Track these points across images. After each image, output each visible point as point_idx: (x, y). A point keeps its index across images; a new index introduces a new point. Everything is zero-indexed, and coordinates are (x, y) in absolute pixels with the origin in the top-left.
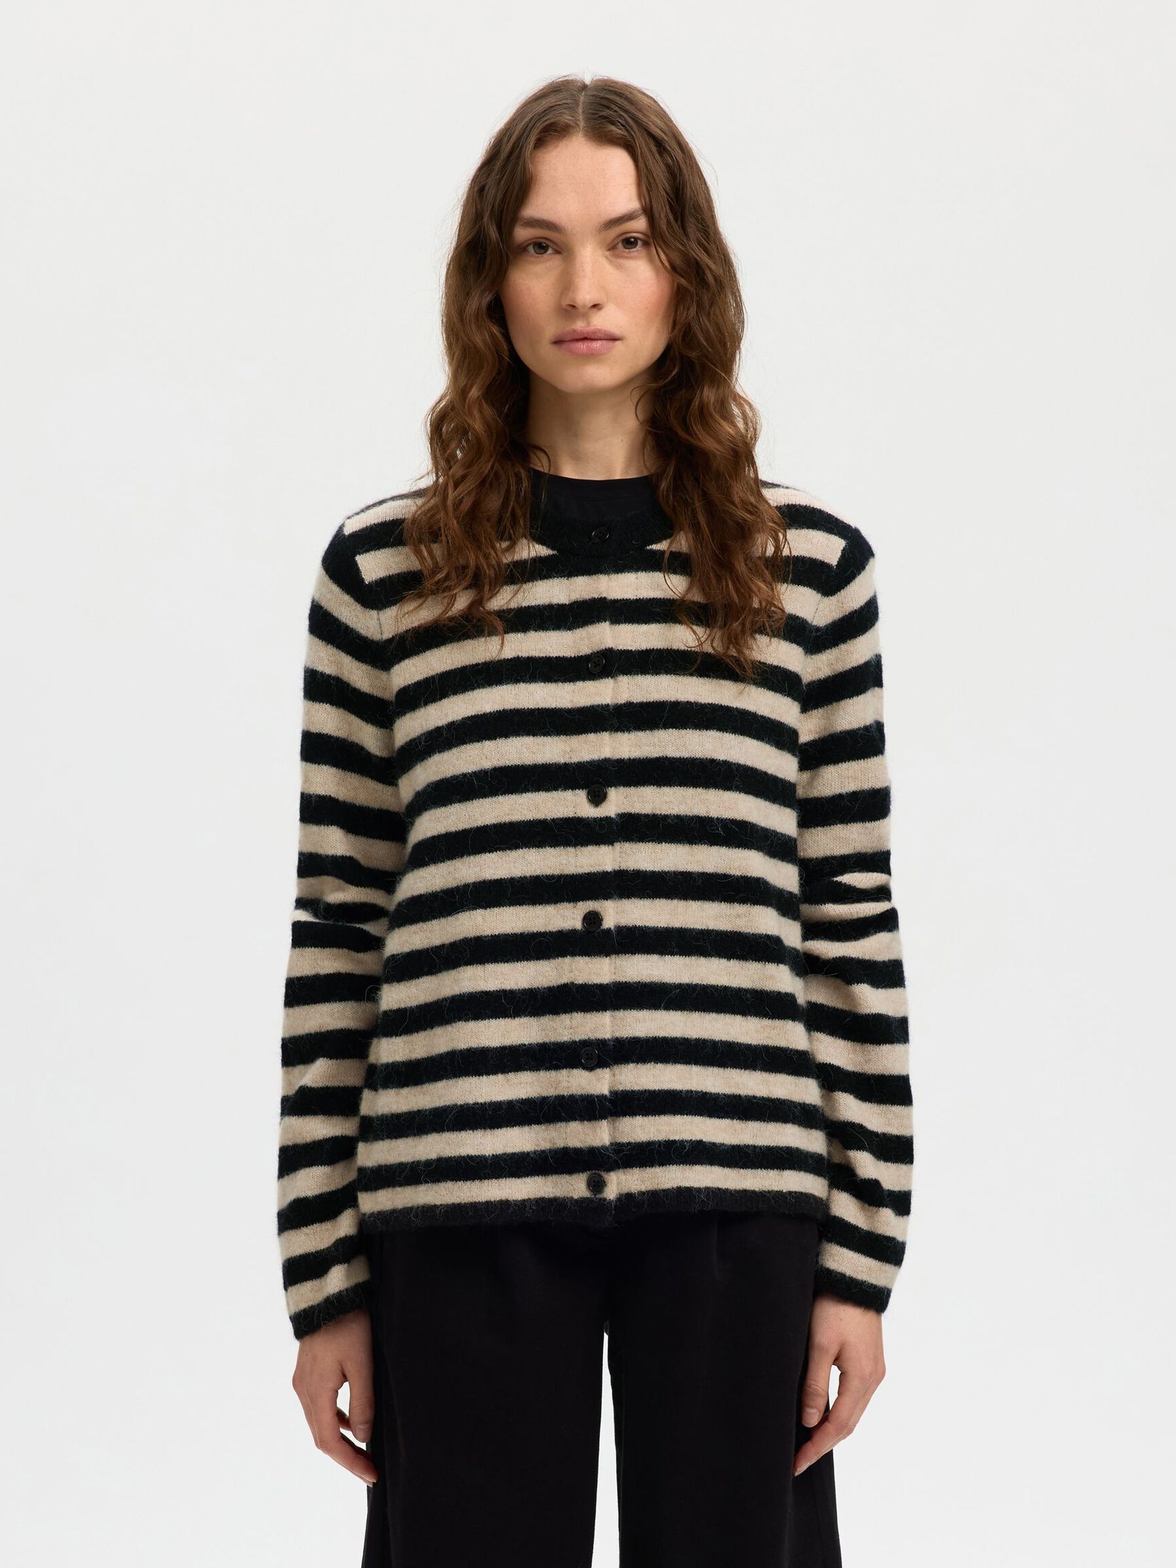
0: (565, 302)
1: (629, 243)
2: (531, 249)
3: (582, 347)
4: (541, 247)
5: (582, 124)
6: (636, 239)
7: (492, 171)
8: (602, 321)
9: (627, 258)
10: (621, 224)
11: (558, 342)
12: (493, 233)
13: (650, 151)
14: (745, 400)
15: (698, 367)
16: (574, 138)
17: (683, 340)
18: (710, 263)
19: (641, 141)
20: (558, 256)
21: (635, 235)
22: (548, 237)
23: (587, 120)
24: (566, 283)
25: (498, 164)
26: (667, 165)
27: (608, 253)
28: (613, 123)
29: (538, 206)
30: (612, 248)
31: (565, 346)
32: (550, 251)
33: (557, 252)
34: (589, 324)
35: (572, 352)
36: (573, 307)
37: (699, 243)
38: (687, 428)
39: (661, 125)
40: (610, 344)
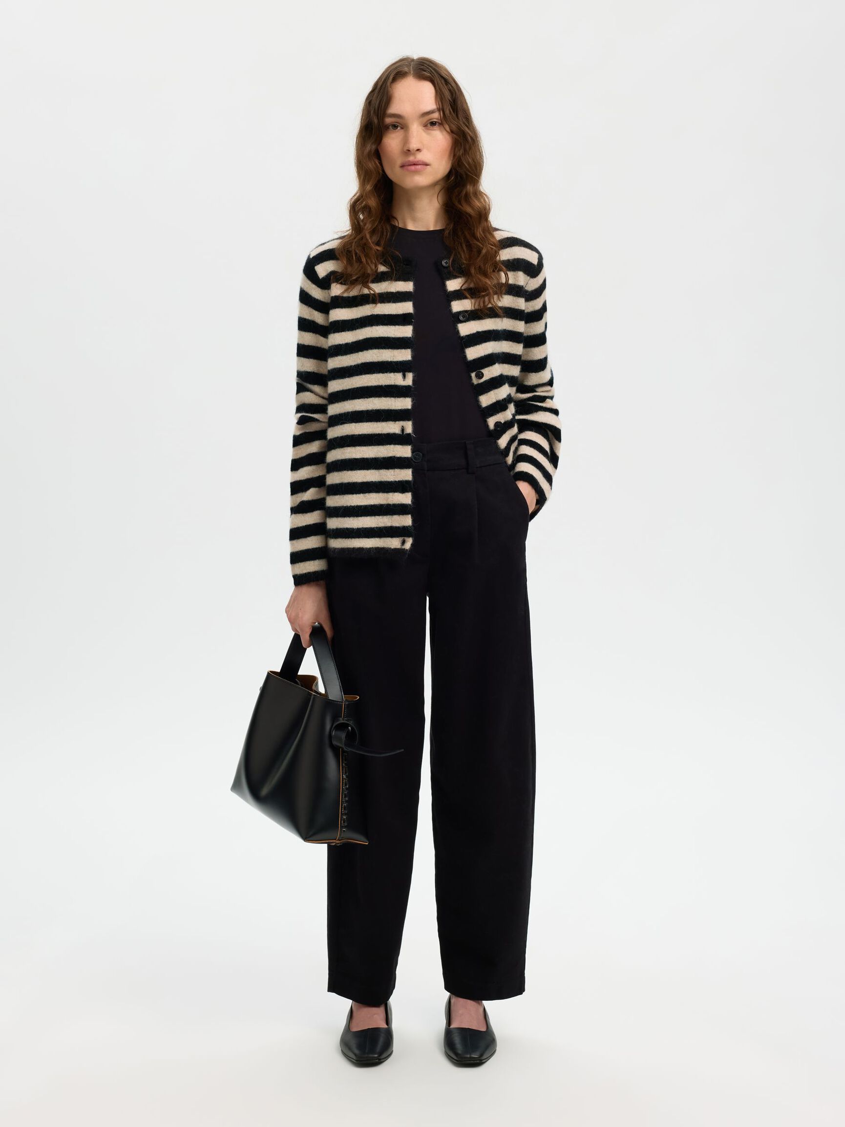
0: (406, 149)
1: (433, 124)
2: (391, 127)
3: (413, 168)
4: (395, 127)
5: (412, 72)
6: (436, 122)
7: (374, 94)
8: (421, 157)
9: (432, 130)
10: (428, 115)
11: (402, 166)
12: (376, 121)
13: (442, 83)
14: (484, 194)
15: (465, 176)
16: (408, 78)
17: (458, 164)
18: (469, 132)
19: (437, 79)
20: (402, 130)
21: (435, 120)
22: (399, 122)
23: (414, 70)
24: (406, 140)
25: (377, 91)
26: (450, 90)
27: (423, 128)
28: (425, 71)
29: (394, 109)
30: (425, 126)
31: (406, 167)
32: (399, 128)
33: (402, 128)
34: (415, 158)
35: (408, 170)
36: (409, 150)
37: (464, 123)
38: (460, 202)
39: (446, 73)
40: (425, 167)
